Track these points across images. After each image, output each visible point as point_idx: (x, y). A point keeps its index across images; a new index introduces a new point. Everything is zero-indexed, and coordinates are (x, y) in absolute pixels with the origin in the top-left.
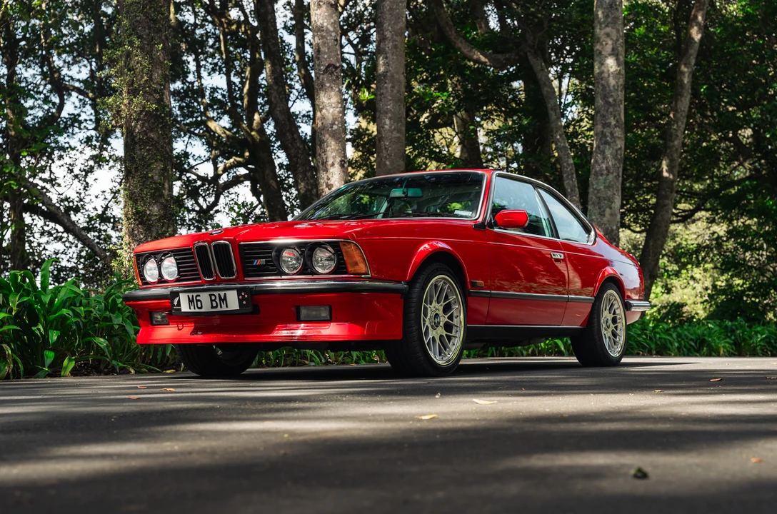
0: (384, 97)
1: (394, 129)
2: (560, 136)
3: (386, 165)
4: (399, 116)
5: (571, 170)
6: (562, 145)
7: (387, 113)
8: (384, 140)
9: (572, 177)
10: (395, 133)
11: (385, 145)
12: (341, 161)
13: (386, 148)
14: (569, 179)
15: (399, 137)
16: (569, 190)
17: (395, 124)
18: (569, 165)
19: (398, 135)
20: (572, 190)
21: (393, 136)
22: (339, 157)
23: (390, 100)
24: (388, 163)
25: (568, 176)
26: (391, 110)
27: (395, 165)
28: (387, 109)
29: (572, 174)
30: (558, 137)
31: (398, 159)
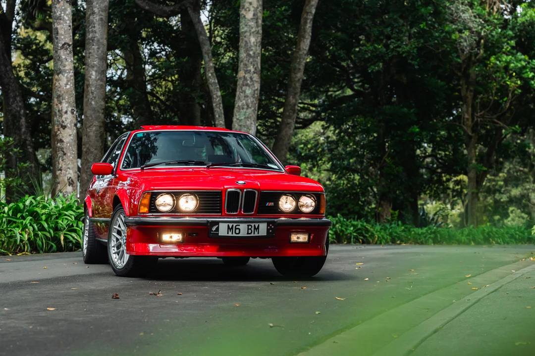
0: (92, 55)
1: (99, 79)
2: (212, 74)
3: (92, 104)
4: (103, 69)
5: (219, 100)
6: (213, 81)
7: (93, 67)
8: (91, 86)
9: (220, 106)
10: (99, 81)
11: (91, 90)
12: (72, 110)
13: (92, 92)
14: (217, 107)
15: (102, 85)
16: (217, 116)
17: (100, 75)
18: (217, 96)
19: (101, 83)
20: (219, 116)
21: (98, 83)
22: (71, 107)
23: (96, 58)
24: (93, 103)
25: (217, 105)
26: (96, 65)
27: (98, 105)
28: (94, 64)
29: (220, 104)
30: (210, 75)
31: (100, 100)
